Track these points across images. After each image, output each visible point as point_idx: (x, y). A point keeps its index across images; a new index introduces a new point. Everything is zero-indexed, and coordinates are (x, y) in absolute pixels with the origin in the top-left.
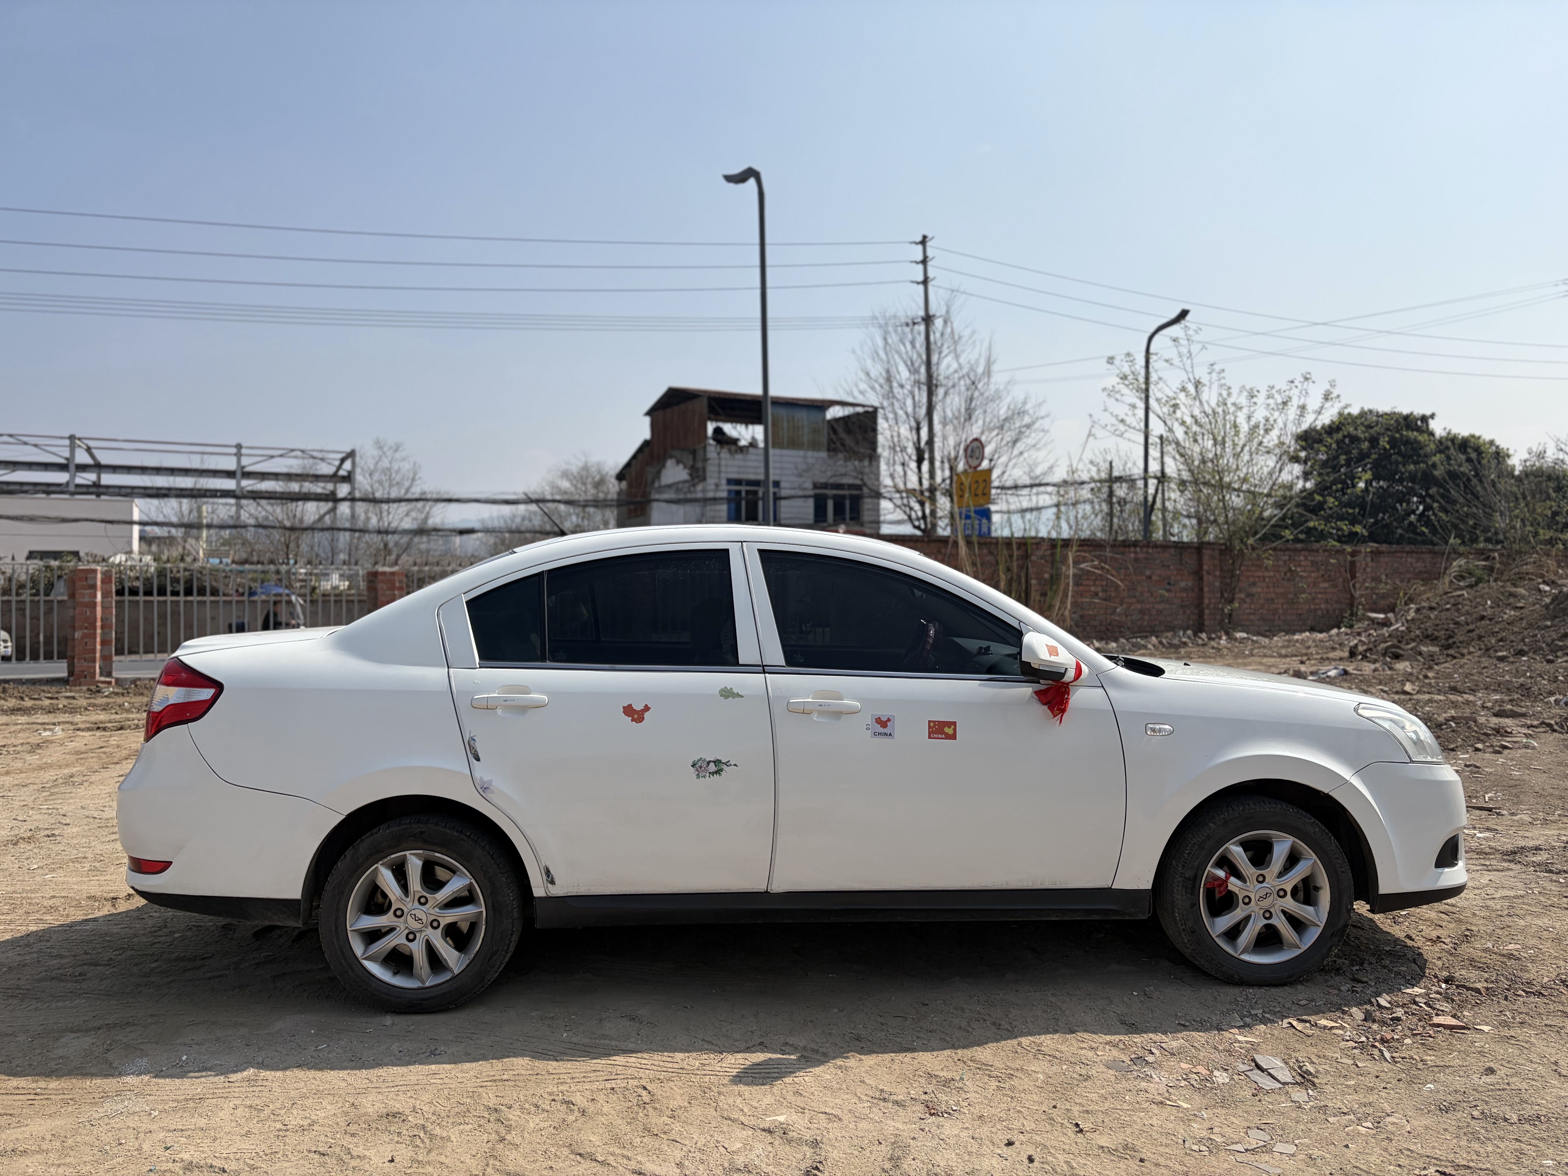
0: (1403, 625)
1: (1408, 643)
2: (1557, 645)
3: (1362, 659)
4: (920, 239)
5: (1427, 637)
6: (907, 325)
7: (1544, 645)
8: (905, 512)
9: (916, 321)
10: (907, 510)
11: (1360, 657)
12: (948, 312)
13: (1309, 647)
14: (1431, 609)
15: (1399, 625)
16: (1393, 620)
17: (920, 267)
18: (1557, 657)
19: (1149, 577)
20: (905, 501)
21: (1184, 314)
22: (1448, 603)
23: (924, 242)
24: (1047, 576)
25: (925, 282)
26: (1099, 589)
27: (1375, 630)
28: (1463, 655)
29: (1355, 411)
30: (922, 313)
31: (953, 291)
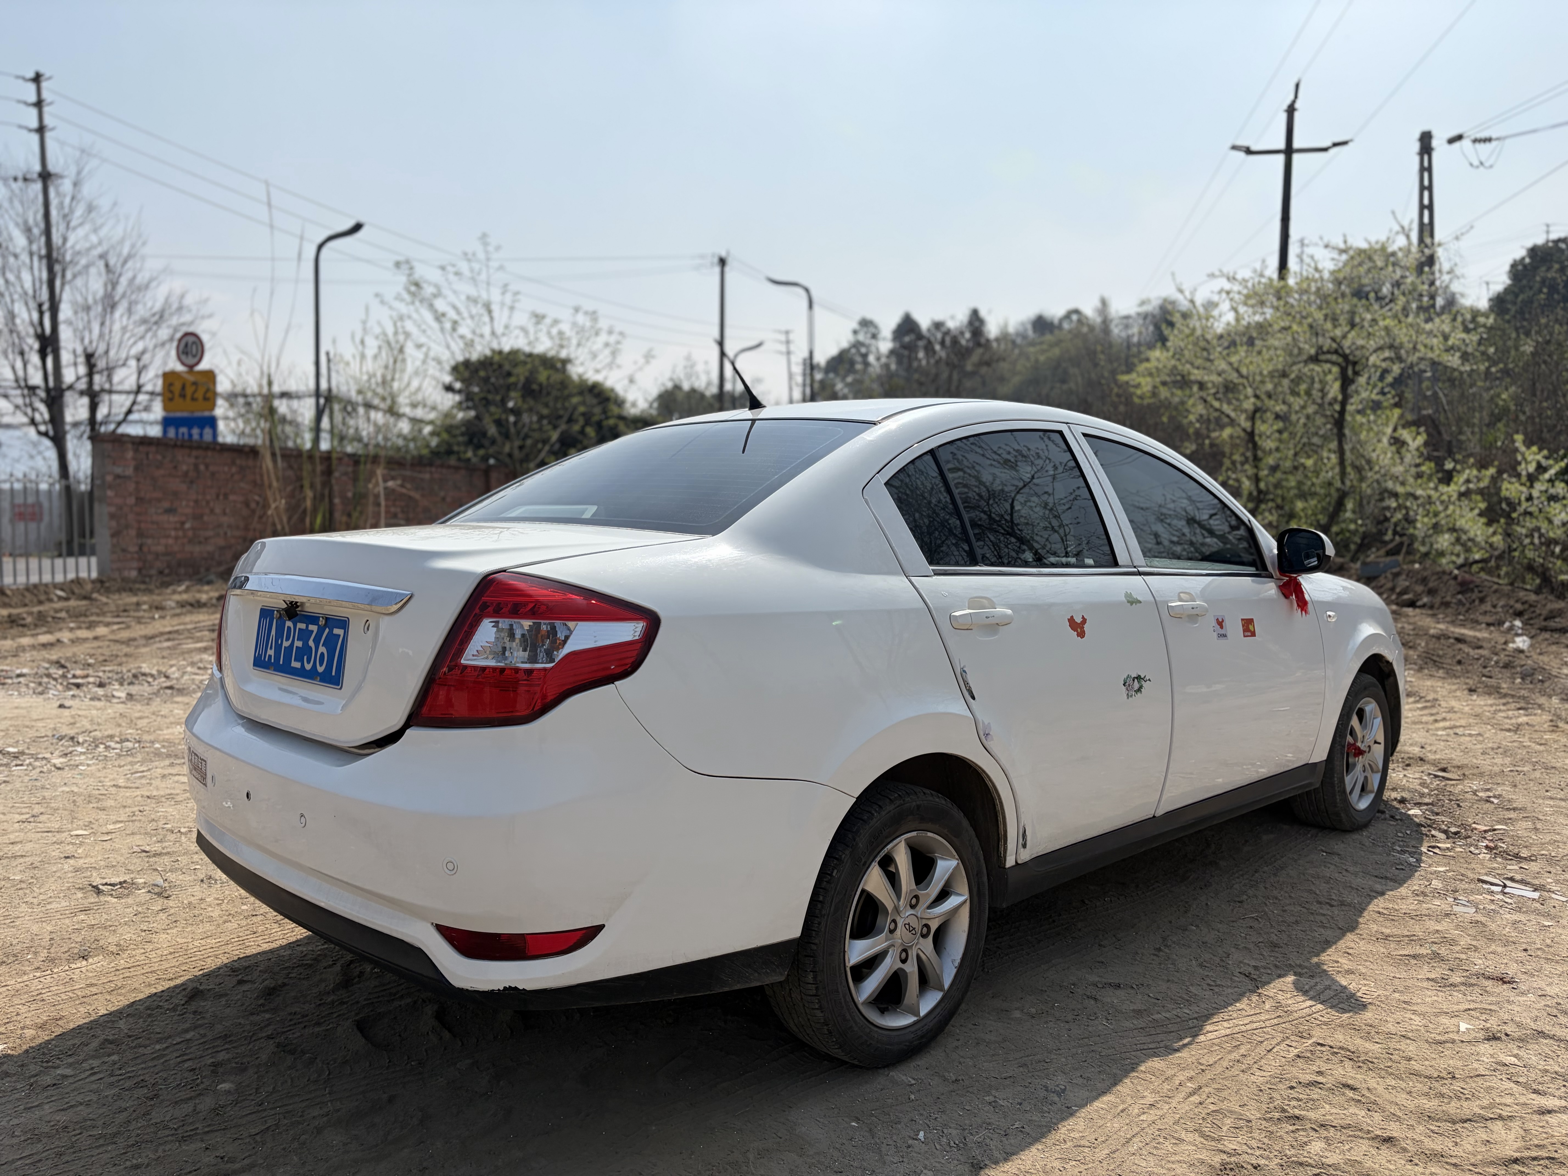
4: (31, 75)
6: (15, 179)
8: (26, 414)
9: (28, 176)
10: (29, 411)
12: (79, 173)
17: (34, 112)
19: (444, 499)
20: (27, 401)
21: (357, 227)
23: (37, 79)
24: (350, 495)
25: (41, 130)
26: (398, 510)
29: (506, 348)
30: (37, 168)
31: (83, 151)
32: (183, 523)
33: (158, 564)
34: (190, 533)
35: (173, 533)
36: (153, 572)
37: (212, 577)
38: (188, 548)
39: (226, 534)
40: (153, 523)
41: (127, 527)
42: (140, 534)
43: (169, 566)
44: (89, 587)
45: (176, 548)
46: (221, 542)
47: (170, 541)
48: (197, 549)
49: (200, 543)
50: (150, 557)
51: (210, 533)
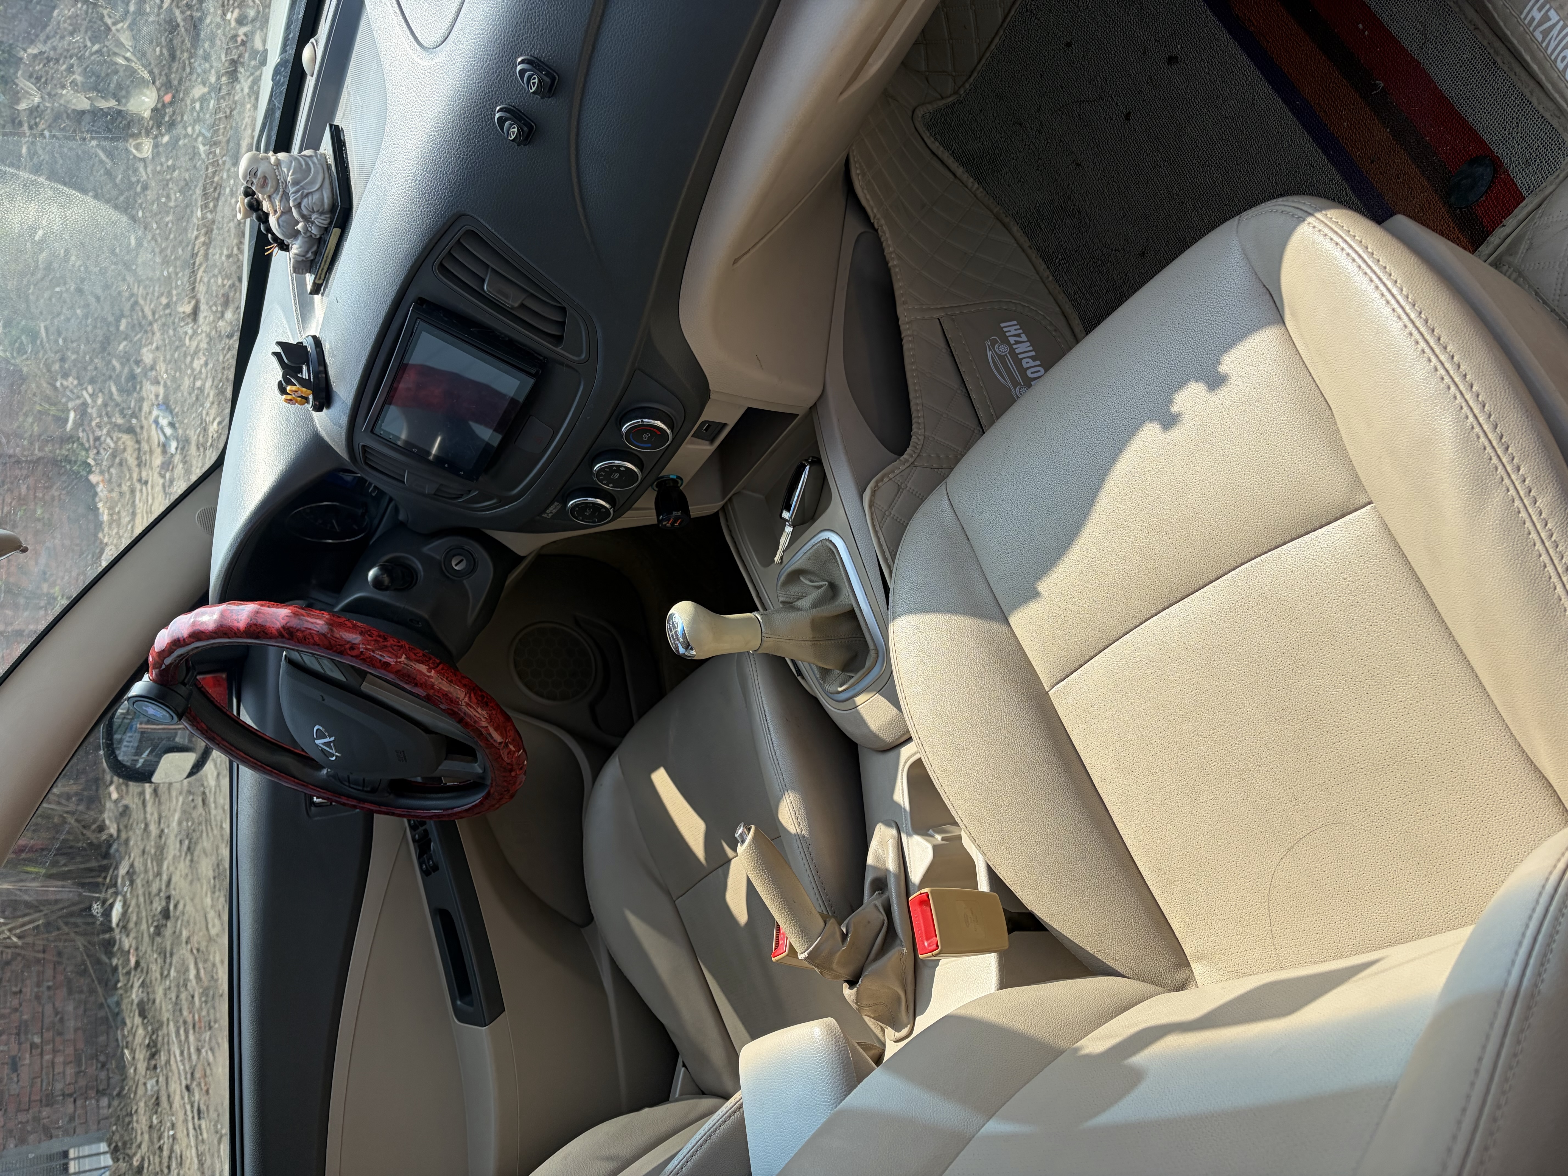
0: (86, 389)
1: (114, 369)
2: (122, 180)
3: (136, 418)
5: (104, 349)
7: (121, 199)
11: (134, 421)
13: (121, 494)
14: (63, 360)
15: (84, 393)
16: (78, 402)
18: (138, 181)
22: (56, 342)
27: (91, 420)
28: (132, 295)
32: (33, 1046)
33: (92, 1070)
34: (48, 1035)
35: (47, 1057)
36: (103, 1075)
37: (112, 1001)
38: (70, 1035)
39: (49, 988)
40: (32, 1085)
41: (37, 1119)
42: (49, 1100)
43: (95, 1057)
44: (123, 1166)
45: (70, 1050)
46: (62, 993)
47: (59, 1059)
48: (71, 1024)
49: (62, 1020)
50: (82, 1082)
51: (49, 1009)
